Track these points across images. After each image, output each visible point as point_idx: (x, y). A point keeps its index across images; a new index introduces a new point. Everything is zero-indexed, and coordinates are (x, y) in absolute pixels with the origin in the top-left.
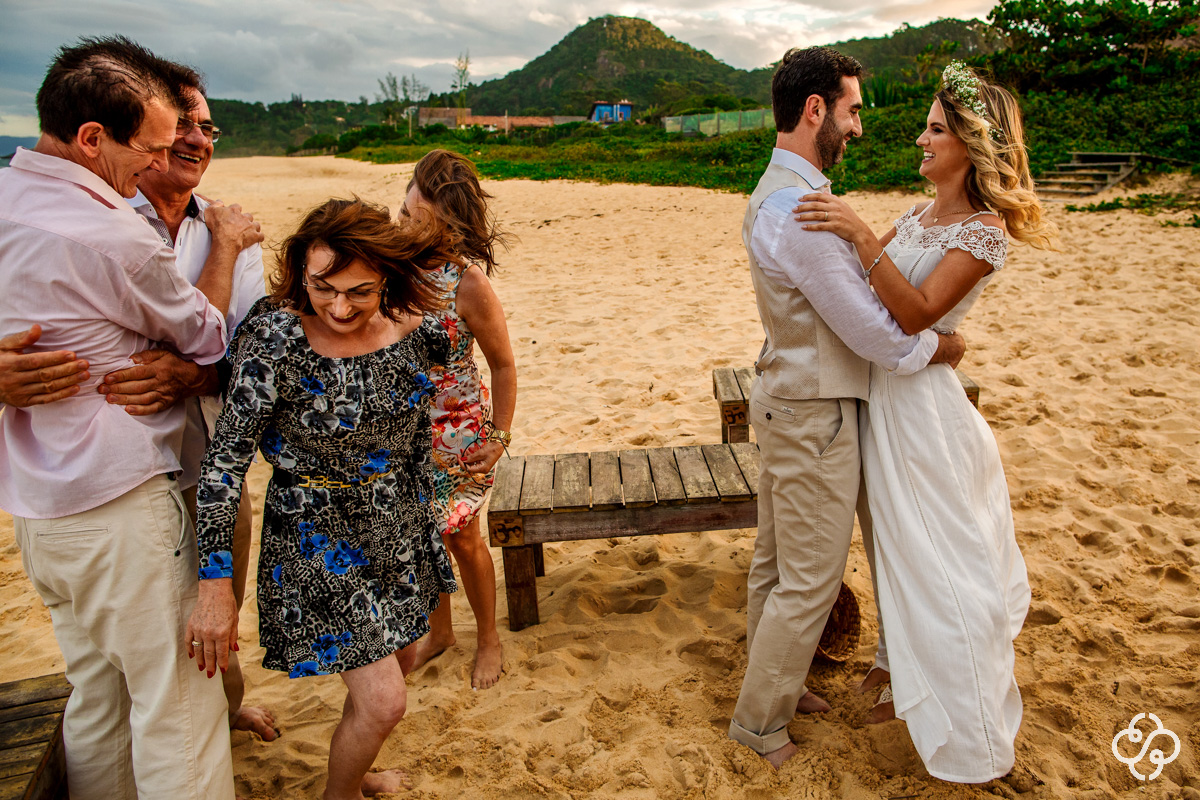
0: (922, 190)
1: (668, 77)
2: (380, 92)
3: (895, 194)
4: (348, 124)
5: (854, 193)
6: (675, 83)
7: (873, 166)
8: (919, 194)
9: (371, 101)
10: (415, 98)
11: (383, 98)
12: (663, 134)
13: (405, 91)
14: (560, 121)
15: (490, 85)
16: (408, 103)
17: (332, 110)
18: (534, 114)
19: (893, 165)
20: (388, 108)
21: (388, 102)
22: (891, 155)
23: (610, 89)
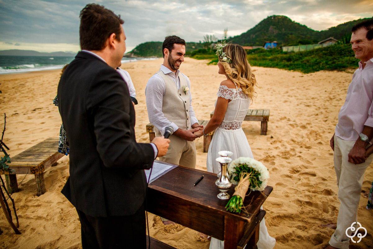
0: (344, 70)
1: (291, 34)
2: (204, 40)
3: (335, 72)
4: (196, 48)
5: (322, 71)
6: (293, 36)
7: (334, 63)
8: (343, 71)
9: (202, 42)
10: (214, 41)
11: (205, 41)
12: (282, 52)
13: (211, 39)
14: (255, 48)
15: (236, 37)
16: (212, 42)
17: (192, 45)
18: (248, 46)
19: (340, 63)
20: (207, 44)
21: (207, 43)
22: (341, 59)
23: (272, 38)
